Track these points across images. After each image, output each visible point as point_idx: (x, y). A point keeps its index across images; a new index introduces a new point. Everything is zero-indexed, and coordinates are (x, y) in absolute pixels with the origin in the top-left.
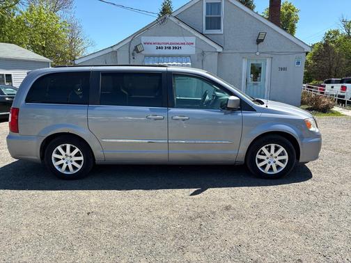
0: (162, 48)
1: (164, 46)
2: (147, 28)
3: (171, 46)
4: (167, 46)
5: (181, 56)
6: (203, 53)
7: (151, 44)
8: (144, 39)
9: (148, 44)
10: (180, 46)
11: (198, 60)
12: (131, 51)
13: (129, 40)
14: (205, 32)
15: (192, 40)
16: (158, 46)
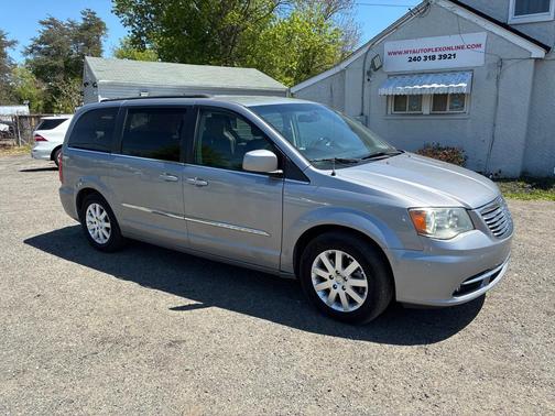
0: (418, 59)
1: (422, 55)
2: (395, 26)
3: (437, 54)
4: (428, 54)
5: (453, 71)
6: (501, 63)
7: (400, 53)
8: (389, 46)
9: (395, 53)
10: (452, 52)
11: (488, 77)
12: (367, 68)
13: (365, 50)
14: (512, 20)
15: (481, 38)
16: (413, 56)
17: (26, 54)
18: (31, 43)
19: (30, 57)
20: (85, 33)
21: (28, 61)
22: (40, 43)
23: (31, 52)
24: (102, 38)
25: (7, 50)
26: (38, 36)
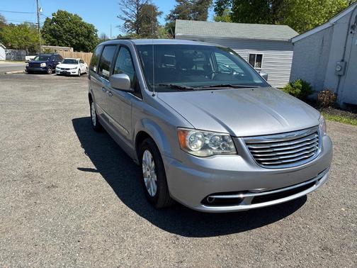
17: (167, 19)
18: (170, 13)
19: (168, 22)
20: (200, 6)
21: (167, 24)
22: (174, 13)
23: (170, 18)
24: (209, 9)
25: (158, 18)
26: (174, 9)
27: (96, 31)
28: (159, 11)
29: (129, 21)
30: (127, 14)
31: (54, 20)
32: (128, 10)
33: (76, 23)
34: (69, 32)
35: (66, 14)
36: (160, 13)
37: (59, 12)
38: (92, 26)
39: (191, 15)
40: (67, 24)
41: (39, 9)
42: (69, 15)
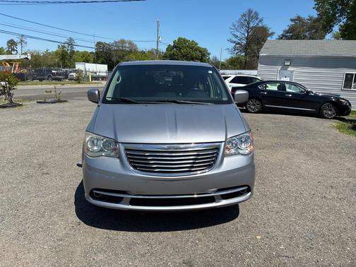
17: (278, 39)
18: (282, 33)
22: (287, 33)
23: (282, 38)
25: (268, 38)
27: (209, 54)
28: (270, 31)
29: (238, 44)
30: (236, 37)
31: (174, 47)
32: (238, 34)
33: (192, 48)
34: (186, 56)
35: (185, 41)
36: (272, 34)
37: (180, 39)
38: (205, 50)
39: (307, 34)
40: (185, 50)
41: (159, 38)
42: (187, 41)
